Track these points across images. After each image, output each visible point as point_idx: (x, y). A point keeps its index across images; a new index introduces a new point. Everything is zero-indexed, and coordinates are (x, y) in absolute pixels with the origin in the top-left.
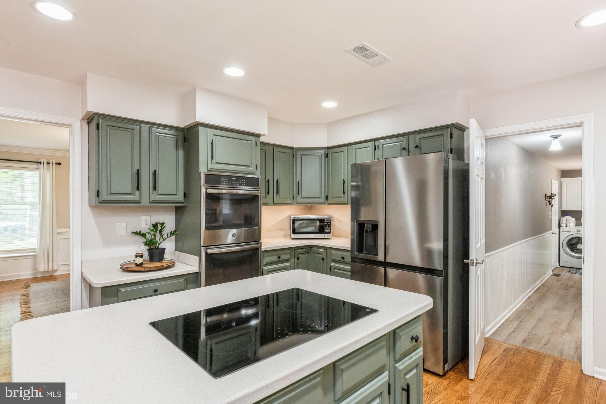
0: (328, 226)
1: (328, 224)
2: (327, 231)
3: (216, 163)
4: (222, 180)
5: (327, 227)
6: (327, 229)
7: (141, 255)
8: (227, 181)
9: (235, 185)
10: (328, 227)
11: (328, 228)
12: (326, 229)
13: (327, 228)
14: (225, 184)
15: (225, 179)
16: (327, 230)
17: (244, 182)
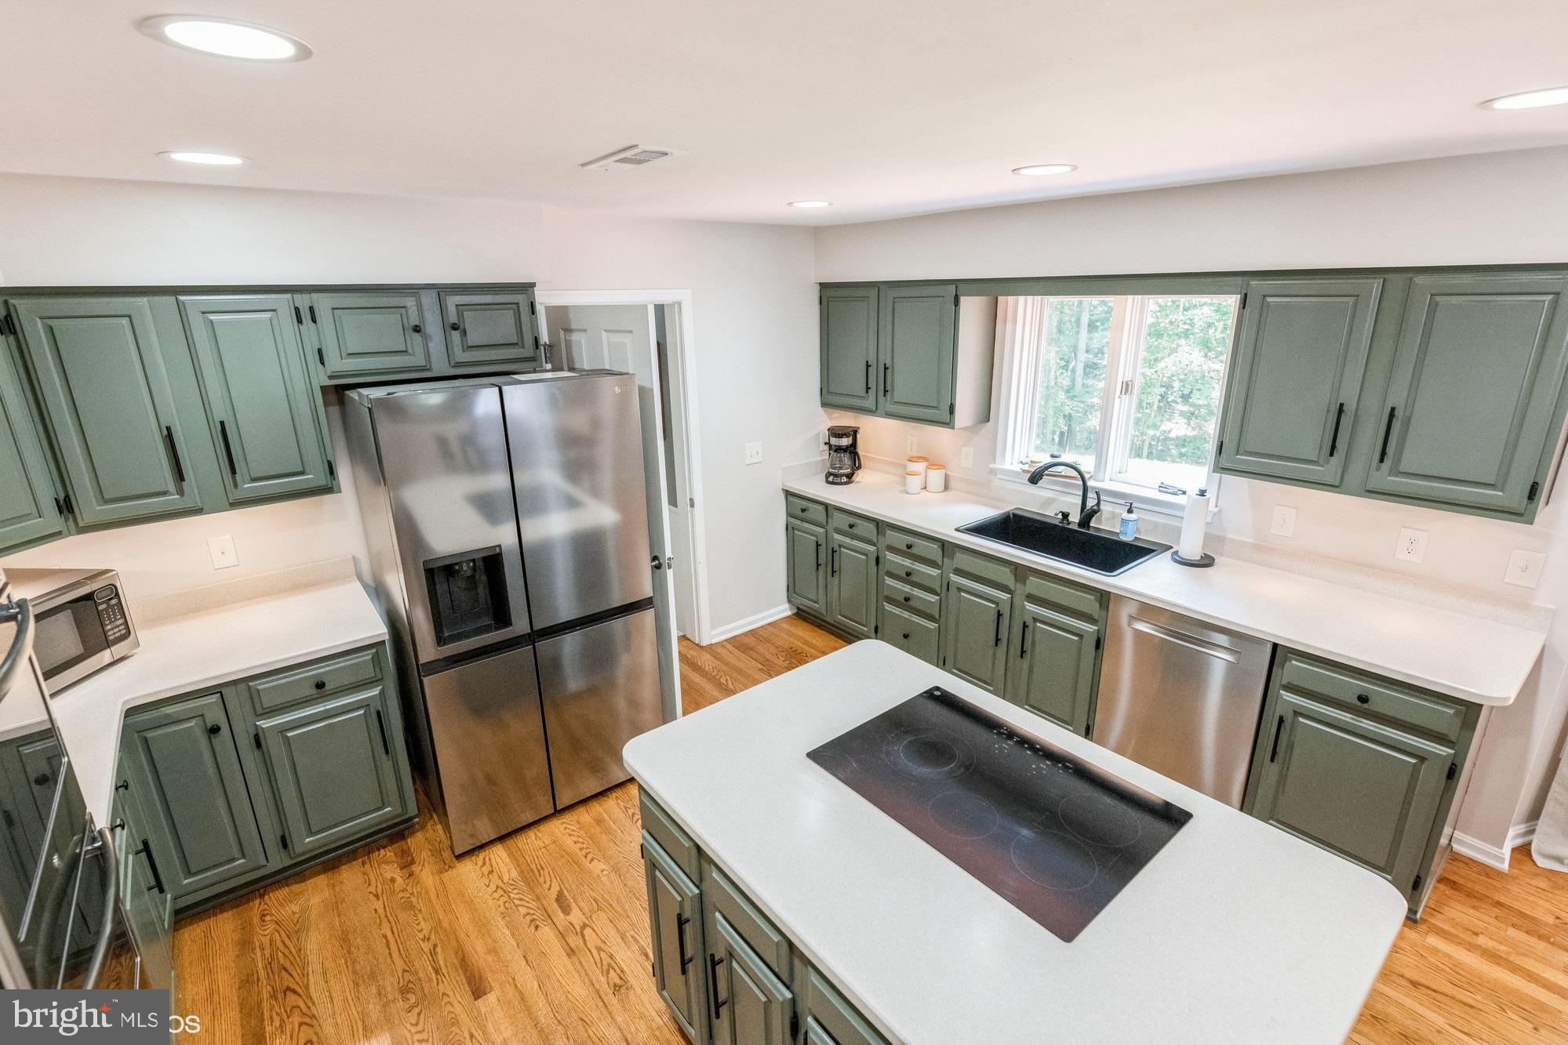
0: (114, 613)
1: (109, 606)
2: (115, 630)
5: (109, 618)
6: (114, 625)
10: (115, 617)
11: (116, 620)
12: (109, 627)
13: (111, 622)
16: (112, 629)
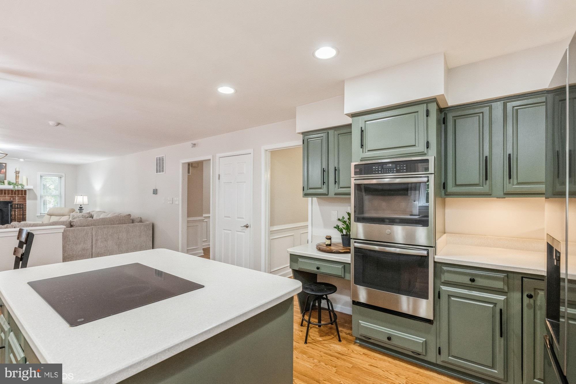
3: (368, 151)
4: (374, 169)
7: (329, 237)
8: (380, 169)
9: (391, 172)
14: (377, 172)
15: (377, 167)
17: (405, 168)
